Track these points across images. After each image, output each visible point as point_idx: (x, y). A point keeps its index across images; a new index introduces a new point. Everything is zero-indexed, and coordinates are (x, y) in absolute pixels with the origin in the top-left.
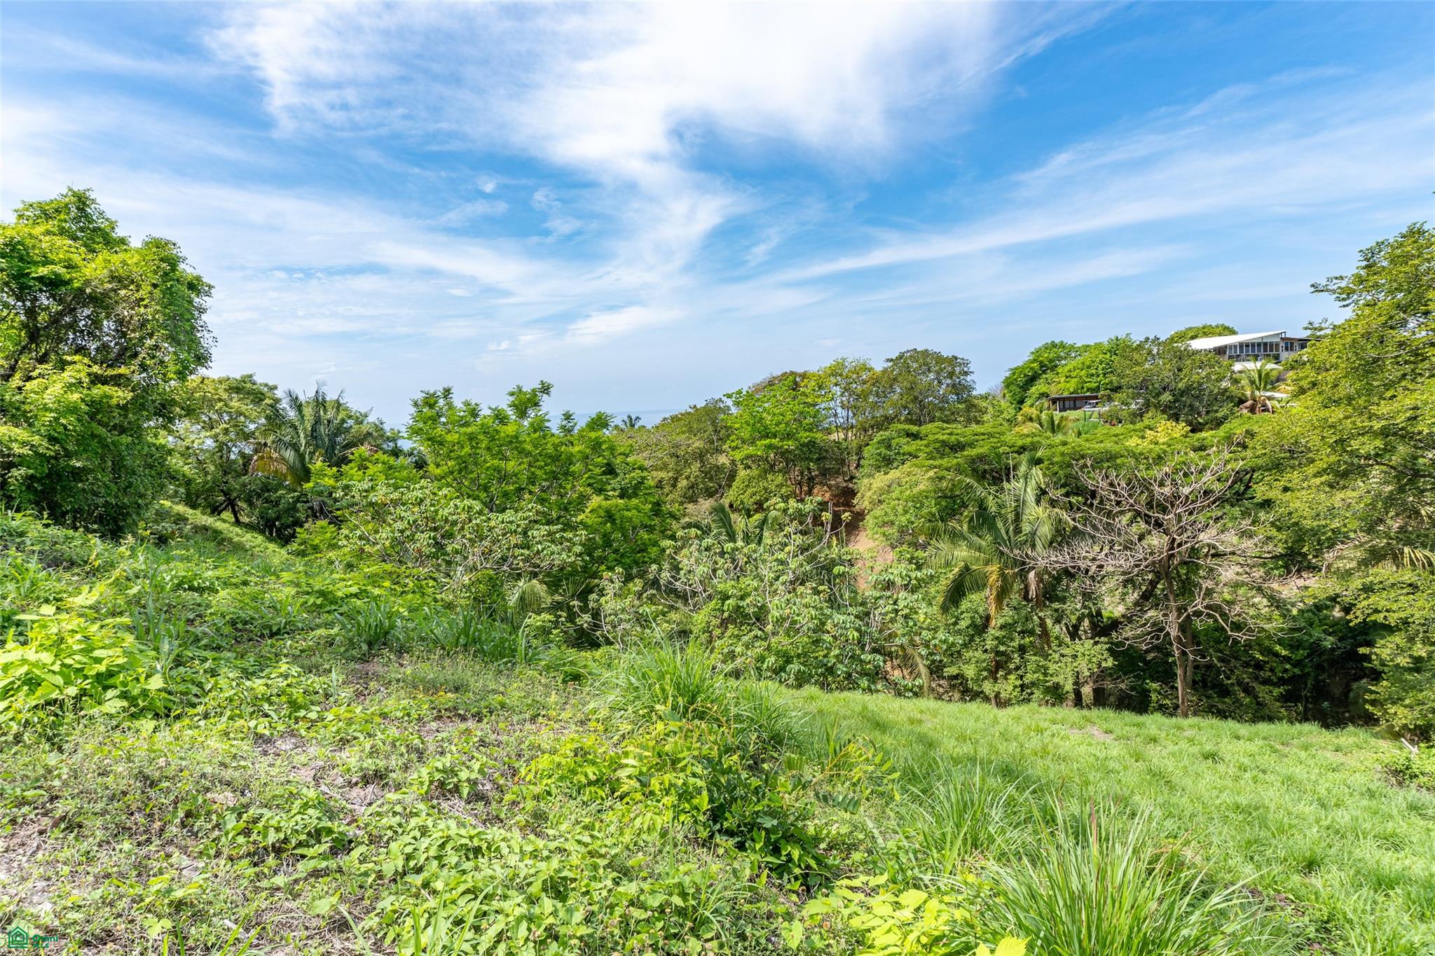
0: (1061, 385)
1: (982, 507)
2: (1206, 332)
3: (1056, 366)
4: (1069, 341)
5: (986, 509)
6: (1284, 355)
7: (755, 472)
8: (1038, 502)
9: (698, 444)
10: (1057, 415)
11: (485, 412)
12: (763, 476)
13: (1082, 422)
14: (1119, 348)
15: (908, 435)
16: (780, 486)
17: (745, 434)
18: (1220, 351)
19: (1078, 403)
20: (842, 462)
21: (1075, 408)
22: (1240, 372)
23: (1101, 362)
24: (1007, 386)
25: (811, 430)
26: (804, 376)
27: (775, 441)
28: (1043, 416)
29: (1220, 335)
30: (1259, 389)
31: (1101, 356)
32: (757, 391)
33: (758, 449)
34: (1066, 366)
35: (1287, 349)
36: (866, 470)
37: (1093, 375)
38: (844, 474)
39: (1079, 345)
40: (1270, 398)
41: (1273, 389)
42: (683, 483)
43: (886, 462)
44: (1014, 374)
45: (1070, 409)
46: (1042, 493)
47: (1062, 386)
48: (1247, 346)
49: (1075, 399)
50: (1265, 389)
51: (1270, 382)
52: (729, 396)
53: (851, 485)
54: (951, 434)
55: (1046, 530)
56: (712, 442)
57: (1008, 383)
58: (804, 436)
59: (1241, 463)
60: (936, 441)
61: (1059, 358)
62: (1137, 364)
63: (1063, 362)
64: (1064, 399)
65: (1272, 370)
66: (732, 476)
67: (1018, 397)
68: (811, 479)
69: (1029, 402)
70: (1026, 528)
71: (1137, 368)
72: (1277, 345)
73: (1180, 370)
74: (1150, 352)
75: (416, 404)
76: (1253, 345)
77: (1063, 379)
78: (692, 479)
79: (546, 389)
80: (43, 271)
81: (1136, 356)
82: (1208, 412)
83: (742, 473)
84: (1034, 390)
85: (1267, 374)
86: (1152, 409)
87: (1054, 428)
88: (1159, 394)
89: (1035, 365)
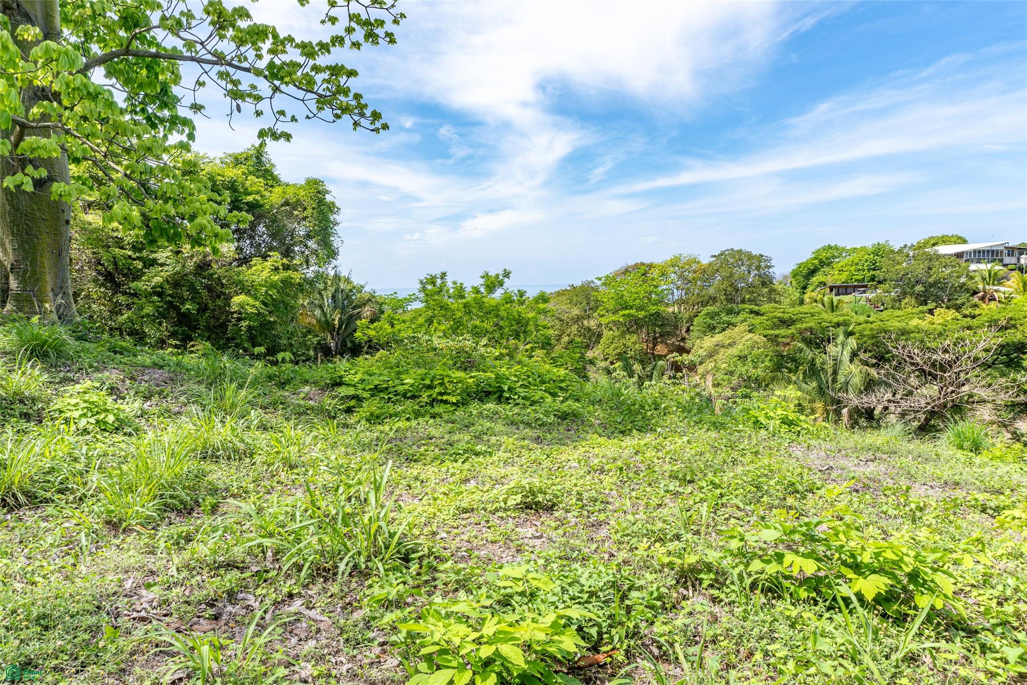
0: (834, 277)
1: (812, 363)
2: (945, 240)
3: (832, 263)
4: (841, 244)
5: (814, 365)
6: (1007, 260)
7: (617, 333)
8: (851, 361)
9: (576, 311)
10: (836, 299)
11: (469, 289)
12: (623, 334)
13: (853, 304)
14: (879, 251)
15: (752, 312)
16: (635, 343)
17: (611, 305)
18: (959, 255)
19: (849, 290)
20: (676, 327)
21: (846, 294)
22: (975, 271)
23: (866, 261)
24: (794, 276)
25: (656, 304)
26: (650, 266)
27: (633, 312)
28: (826, 299)
29: (955, 243)
30: (988, 284)
31: (866, 257)
32: (617, 275)
33: (619, 317)
34: (839, 263)
35: (1009, 255)
36: (696, 334)
37: (859, 270)
38: (677, 336)
39: (849, 247)
40: (996, 291)
41: (1000, 284)
42: (566, 339)
43: (711, 329)
44: (800, 267)
45: (843, 294)
46: (854, 355)
47: (836, 277)
48: (979, 252)
49: (846, 287)
50: (993, 284)
51: (997, 279)
52: (600, 279)
53: (682, 344)
54: (783, 312)
55: (857, 380)
56: (585, 311)
57: (795, 274)
58: (653, 309)
59: (1000, 339)
60: (775, 317)
61: (834, 257)
62: (899, 263)
63: (837, 260)
64: (838, 287)
65: (999, 270)
66: (600, 336)
67: (802, 285)
68: (655, 338)
69: (810, 288)
70: (841, 379)
71: (898, 267)
72: (1002, 252)
73: (930, 269)
74: (908, 256)
75: (421, 282)
76: (984, 251)
77: (837, 272)
78: (572, 336)
79: (507, 274)
80: (250, 198)
81: (898, 258)
82: (949, 300)
83: (607, 334)
84: (815, 280)
85: (995, 274)
86: (909, 296)
87: (833, 308)
88: (914, 286)
89: (816, 261)
